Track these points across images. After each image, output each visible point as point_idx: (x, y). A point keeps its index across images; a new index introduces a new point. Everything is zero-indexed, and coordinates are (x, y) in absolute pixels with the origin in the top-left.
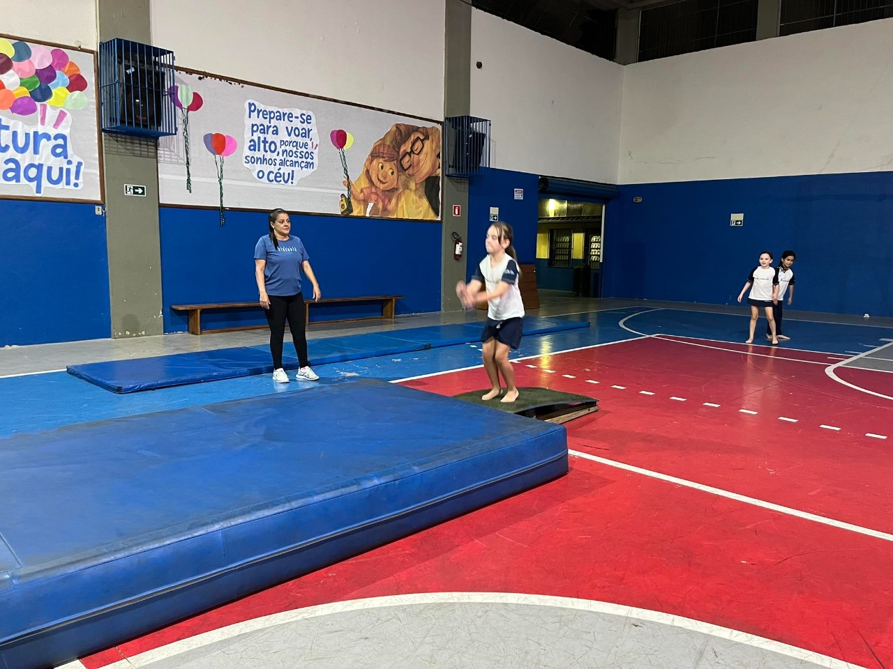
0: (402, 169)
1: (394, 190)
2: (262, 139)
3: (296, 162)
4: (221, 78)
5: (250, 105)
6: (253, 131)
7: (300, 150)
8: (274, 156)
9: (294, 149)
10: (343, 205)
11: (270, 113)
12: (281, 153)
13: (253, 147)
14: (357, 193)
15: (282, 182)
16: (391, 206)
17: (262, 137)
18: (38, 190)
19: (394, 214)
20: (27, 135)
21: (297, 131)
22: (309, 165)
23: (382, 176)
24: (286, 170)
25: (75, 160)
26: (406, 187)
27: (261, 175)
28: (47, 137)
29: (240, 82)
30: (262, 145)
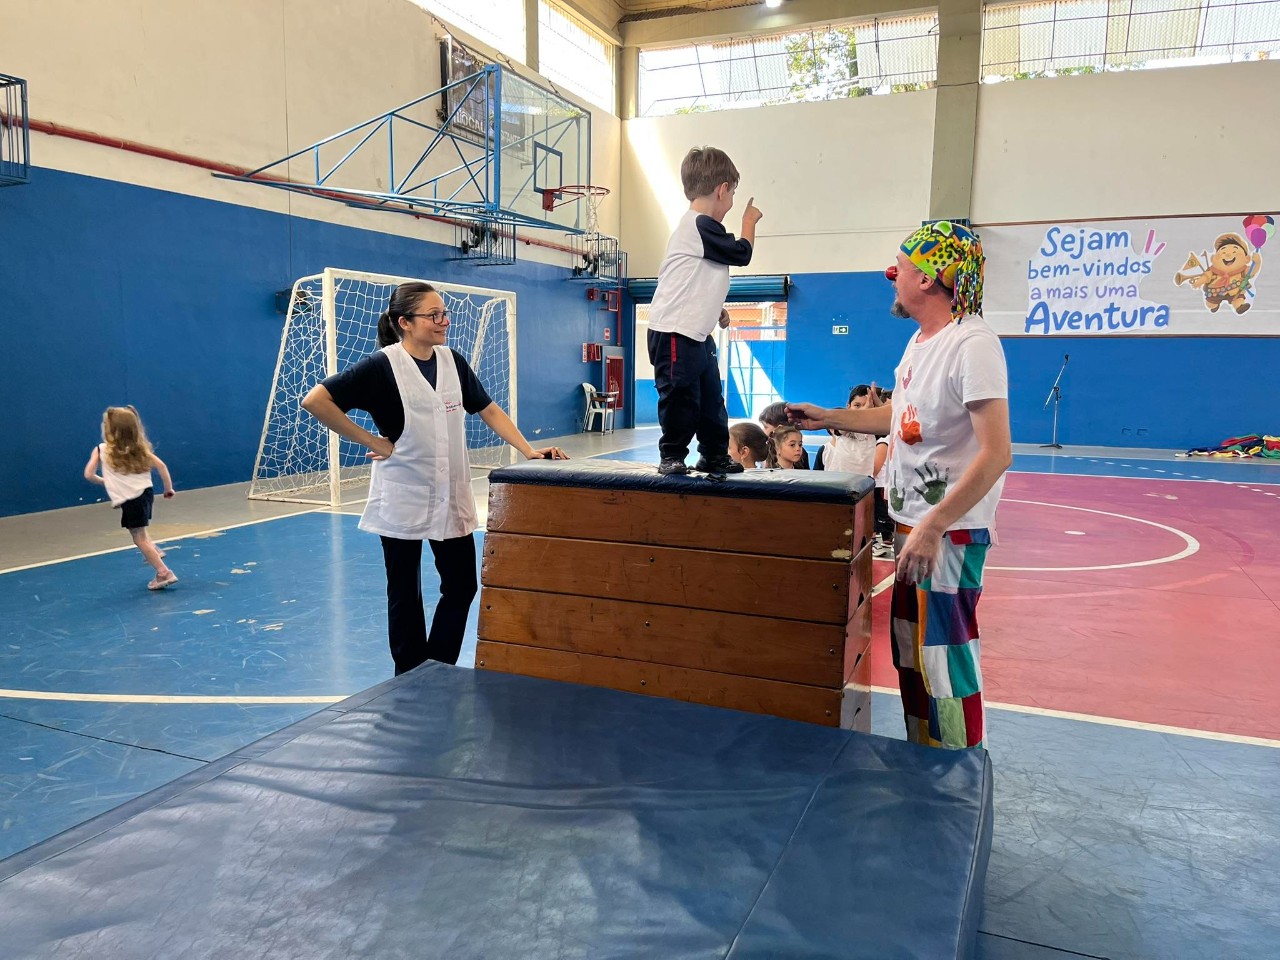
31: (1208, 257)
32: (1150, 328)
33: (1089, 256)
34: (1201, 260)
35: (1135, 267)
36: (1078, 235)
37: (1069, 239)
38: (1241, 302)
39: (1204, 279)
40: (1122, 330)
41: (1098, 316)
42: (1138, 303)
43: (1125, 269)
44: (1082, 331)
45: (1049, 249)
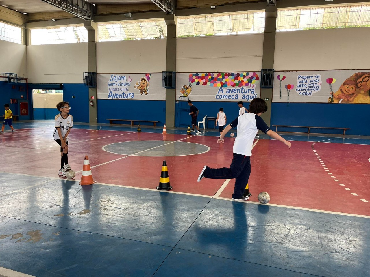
0: (357, 87)
1: (353, 94)
2: (302, 84)
3: (312, 89)
4: (291, 71)
5: (299, 76)
6: (299, 82)
7: (314, 86)
8: (305, 88)
9: (312, 86)
10: (329, 100)
11: (305, 77)
12: (308, 87)
13: (299, 86)
14: (336, 96)
15: (307, 95)
16: (351, 99)
17: (302, 83)
18: (248, 100)
19: (352, 102)
20: (247, 90)
21: (314, 81)
22: (317, 89)
23: (348, 90)
24: (309, 91)
25: (255, 94)
26: (360, 93)
27: (300, 93)
28: (251, 90)
29: (296, 71)
30: (302, 86)
31: (140, 83)
32: (130, 98)
33: (119, 82)
34: (138, 83)
35: (127, 84)
36: (116, 77)
37: (115, 77)
38: (146, 93)
39: (139, 88)
40: (126, 98)
41: (121, 95)
42: (128, 92)
43: (125, 85)
44: (119, 98)
45: (111, 80)
